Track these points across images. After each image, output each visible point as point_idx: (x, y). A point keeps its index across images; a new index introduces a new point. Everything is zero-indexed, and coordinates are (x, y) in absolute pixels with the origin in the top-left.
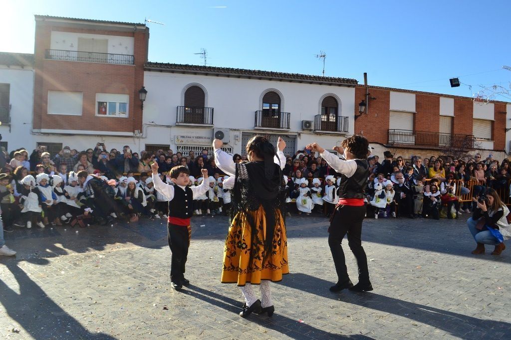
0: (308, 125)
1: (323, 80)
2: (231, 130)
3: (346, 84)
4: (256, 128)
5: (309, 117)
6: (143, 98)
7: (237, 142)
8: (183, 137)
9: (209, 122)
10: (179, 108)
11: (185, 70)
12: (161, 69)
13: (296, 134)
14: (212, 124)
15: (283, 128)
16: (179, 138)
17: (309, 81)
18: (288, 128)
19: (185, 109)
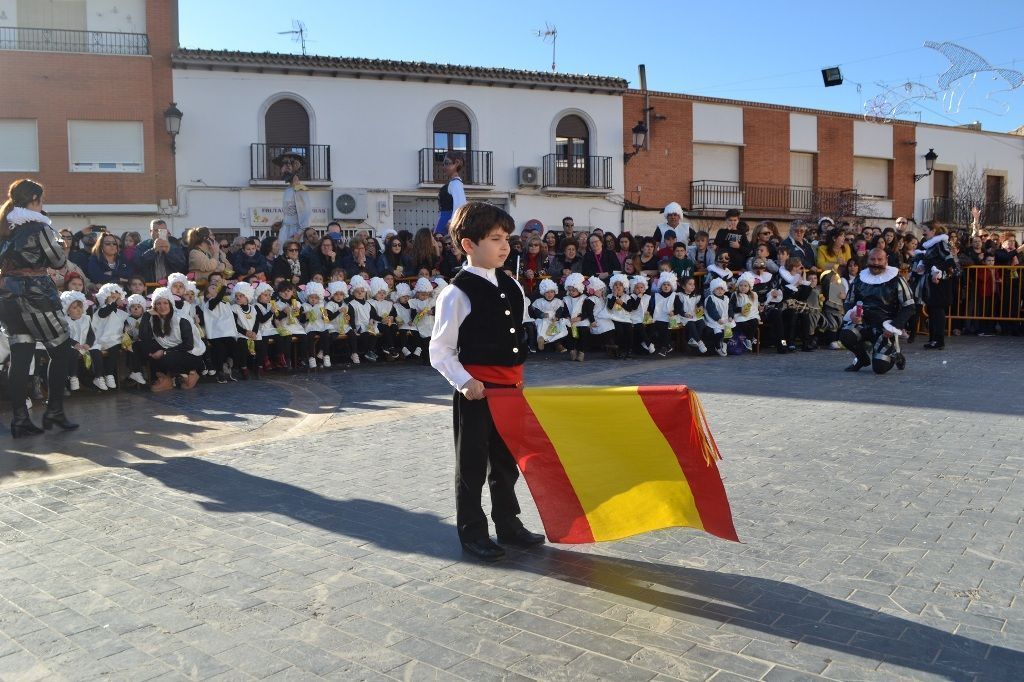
0: (530, 176)
1: (556, 82)
2: (371, 191)
3: (605, 88)
4: (423, 185)
5: (533, 162)
6: (174, 128)
7: (383, 218)
8: (268, 210)
9: (322, 177)
10: (255, 147)
11: (264, 65)
12: (210, 63)
13: (506, 196)
14: (329, 179)
15: (478, 184)
16: (260, 213)
17: (529, 82)
18: (488, 184)
19: (268, 150)
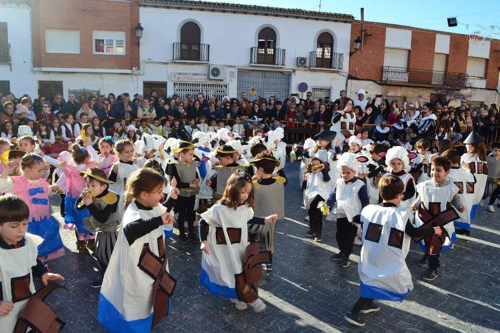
0: (303, 61)
1: (319, 16)
2: (227, 66)
3: (342, 19)
4: (252, 64)
5: (305, 55)
6: (139, 35)
7: (233, 79)
8: (180, 74)
9: (205, 59)
10: (175, 44)
11: (181, 6)
12: (156, 4)
13: (291, 71)
14: (208, 60)
15: (278, 65)
16: (176, 75)
17: (306, 16)
18: (283, 65)
19: (181, 46)
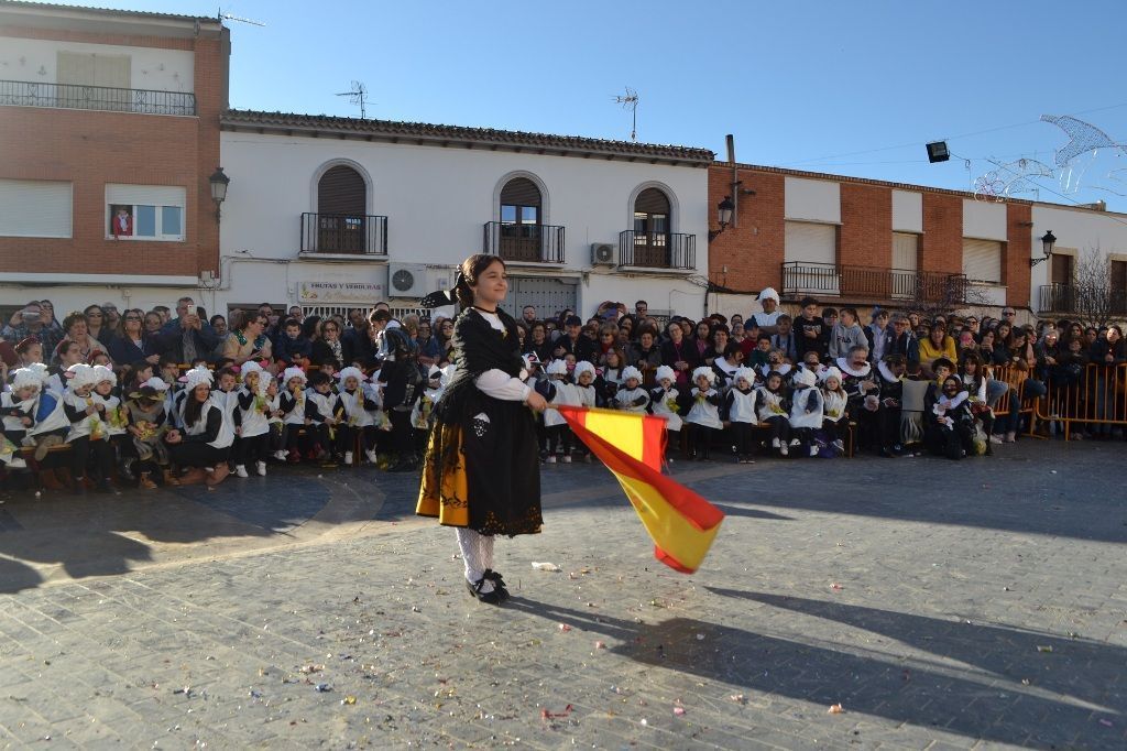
0: (605, 253)
1: (636, 152)
2: (430, 267)
3: (689, 160)
5: (608, 237)
6: (220, 194)
8: (318, 286)
9: (378, 250)
10: (306, 216)
11: (319, 129)
12: (261, 125)
13: (579, 275)
14: (385, 253)
15: (547, 261)
16: (309, 289)
17: (606, 152)
18: (559, 262)
19: (320, 220)
